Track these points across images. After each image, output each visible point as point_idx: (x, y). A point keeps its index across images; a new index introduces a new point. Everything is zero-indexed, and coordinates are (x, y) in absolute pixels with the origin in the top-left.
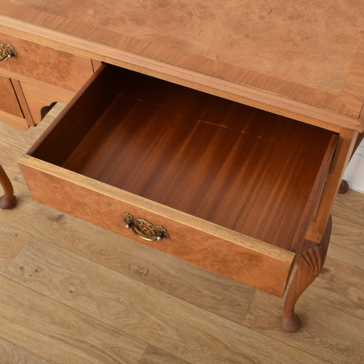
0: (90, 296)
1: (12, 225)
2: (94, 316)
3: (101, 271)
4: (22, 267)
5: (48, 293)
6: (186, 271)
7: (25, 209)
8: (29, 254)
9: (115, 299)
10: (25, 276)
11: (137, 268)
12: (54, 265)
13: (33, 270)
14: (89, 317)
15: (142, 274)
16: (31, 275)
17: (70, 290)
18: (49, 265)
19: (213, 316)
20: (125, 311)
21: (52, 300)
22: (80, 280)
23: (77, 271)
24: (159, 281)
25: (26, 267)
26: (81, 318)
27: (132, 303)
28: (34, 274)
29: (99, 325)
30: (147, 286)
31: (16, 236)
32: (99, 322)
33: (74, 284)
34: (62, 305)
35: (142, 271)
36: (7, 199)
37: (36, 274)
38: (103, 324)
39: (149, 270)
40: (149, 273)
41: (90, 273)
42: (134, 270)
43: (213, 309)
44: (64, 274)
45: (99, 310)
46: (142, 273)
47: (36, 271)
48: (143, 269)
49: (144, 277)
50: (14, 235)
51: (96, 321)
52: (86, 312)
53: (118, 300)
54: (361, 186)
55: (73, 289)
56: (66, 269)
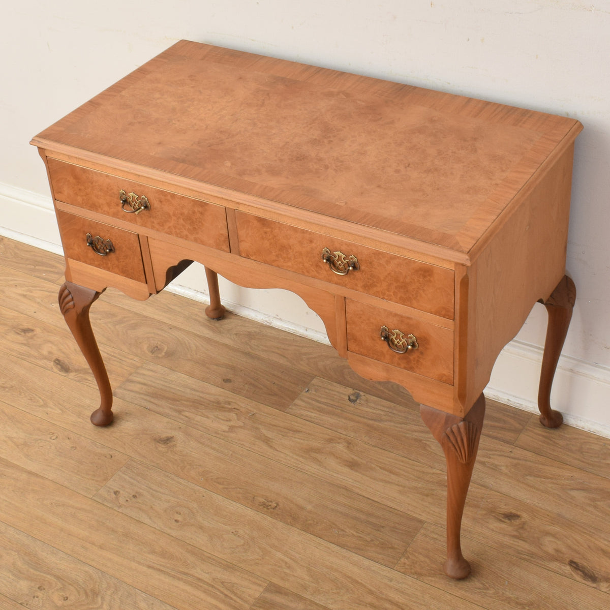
0: (201, 527)
1: (106, 445)
2: (204, 548)
3: (217, 501)
4: (117, 491)
5: (147, 521)
6: (327, 507)
7: (123, 428)
8: (126, 477)
9: (232, 532)
10: (120, 502)
11: (264, 500)
12: (157, 491)
13: (131, 496)
14: (197, 549)
15: (269, 507)
16: (127, 501)
17: (176, 519)
18: (151, 491)
19: (356, 557)
20: (243, 545)
21: (152, 529)
22: (190, 509)
23: (186, 499)
24: (291, 516)
25: (121, 492)
26: (187, 549)
27: (254, 538)
28: (131, 500)
29: (210, 558)
30: (274, 521)
31: (112, 457)
32: (210, 555)
33: (182, 513)
34: (164, 534)
35: (270, 504)
36: (103, 411)
37: (134, 500)
38: (214, 558)
39: (279, 504)
40: (278, 507)
41: (202, 502)
42: (260, 502)
43: (358, 550)
44: (169, 502)
45: (211, 542)
46: (270, 506)
47: (134, 496)
48: (271, 502)
49: (272, 510)
50: (108, 456)
51: (205, 554)
52: (194, 544)
53: (235, 533)
54: (581, 420)
55: (179, 518)
56: (172, 497)
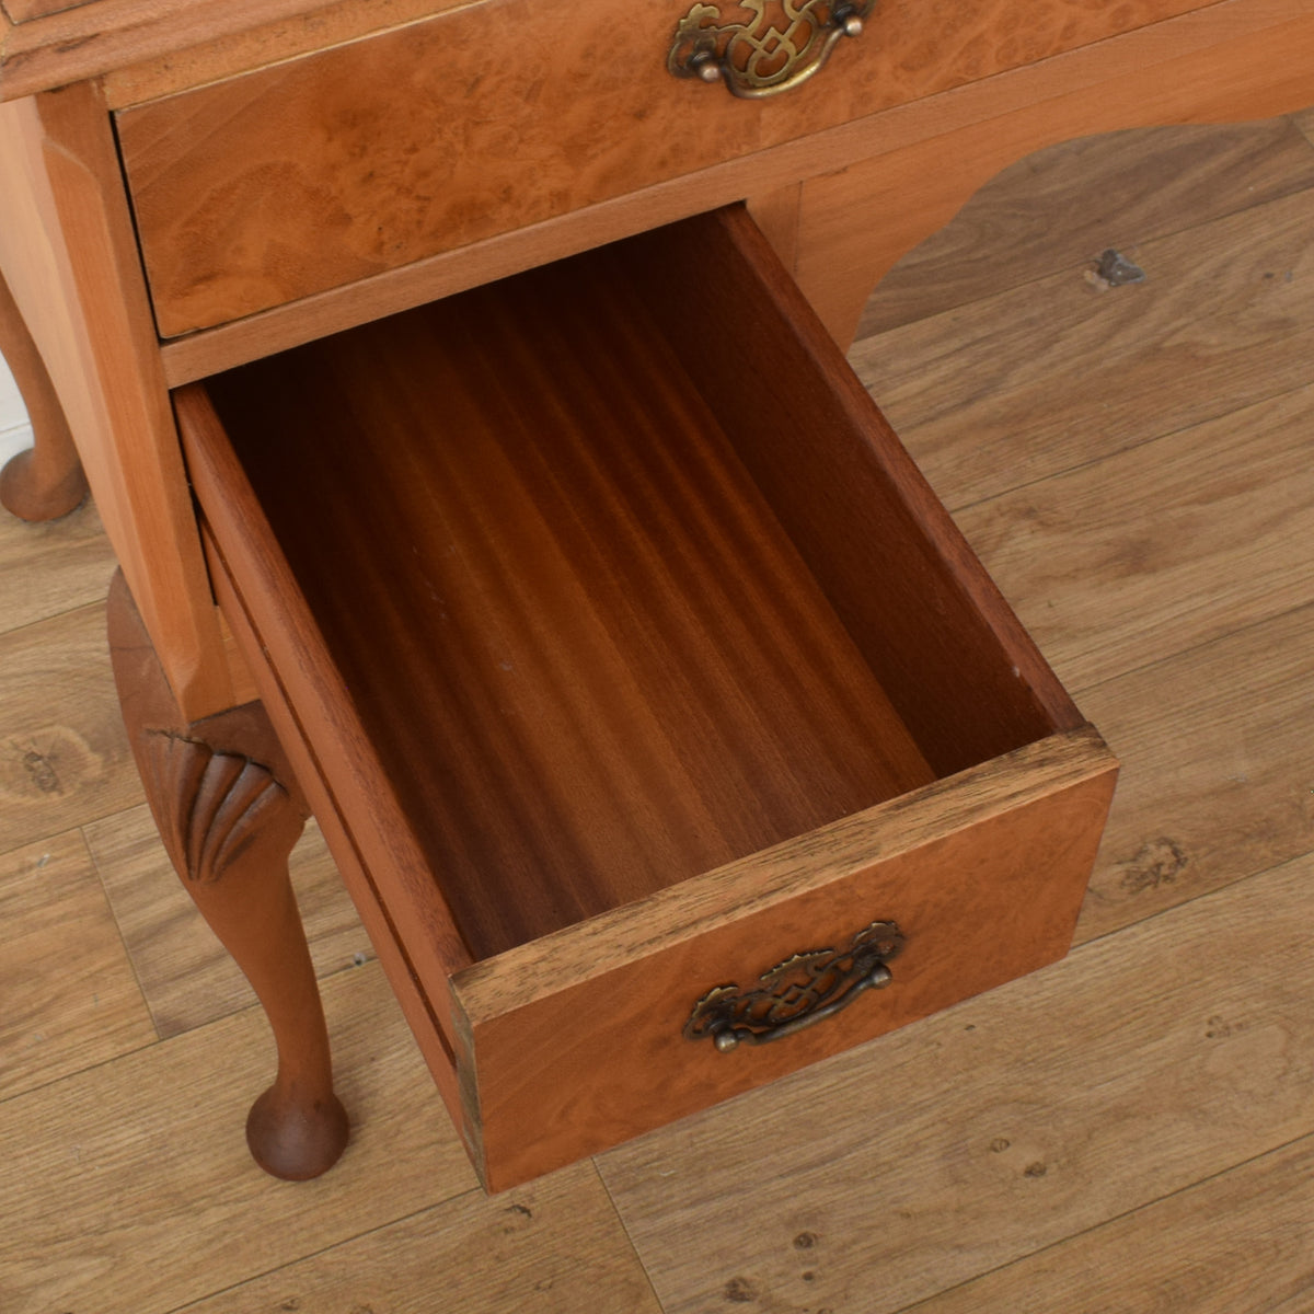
0: (1119, 1115)
1: (439, 1195)
2: (1231, 1158)
3: (1025, 1001)
4: (733, 1285)
5: (968, 1264)
6: (1276, 723)
7: (402, 1092)
8: (681, 1216)
9: (1209, 1035)
10: (795, 1303)
11: (1119, 868)
12: (834, 1157)
13: (792, 1250)
14: (1219, 1179)
15: (1164, 871)
16: (808, 1277)
17: (1021, 1167)
18: (818, 1172)
20: (1292, 1036)
21: (1019, 1269)
22: (1005, 1103)
23: (946, 1086)
24: (1248, 836)
25: (747, 1273)
26: (1198, 1209)
27: (1276, 988)
28: (816, 1261)
29: (1288, 1162)
30: (1238, 892)
31: (524, 1210)
32: (1274, 1158)
33: (1005, 1135)
34: (1076, 1244)
35: (1149, 860)
37: (819, 1252)
38: (1296, 1149)
39: (1171, 835)
40: (1181, 847)
41: (998, 1046)
42: (1122, 884)
44: (918, 1147)
45: (1214, 1123)
46: (1159, 865)
47: (805, 1241)
48: (1141, 853)
49: (1182, 871)
50: (516, 1219)
51: (1258, 1166)
52: (1186, 1176)
53: (1220, 1030)
55: (1031, 1156)
56: (899, 1122)
